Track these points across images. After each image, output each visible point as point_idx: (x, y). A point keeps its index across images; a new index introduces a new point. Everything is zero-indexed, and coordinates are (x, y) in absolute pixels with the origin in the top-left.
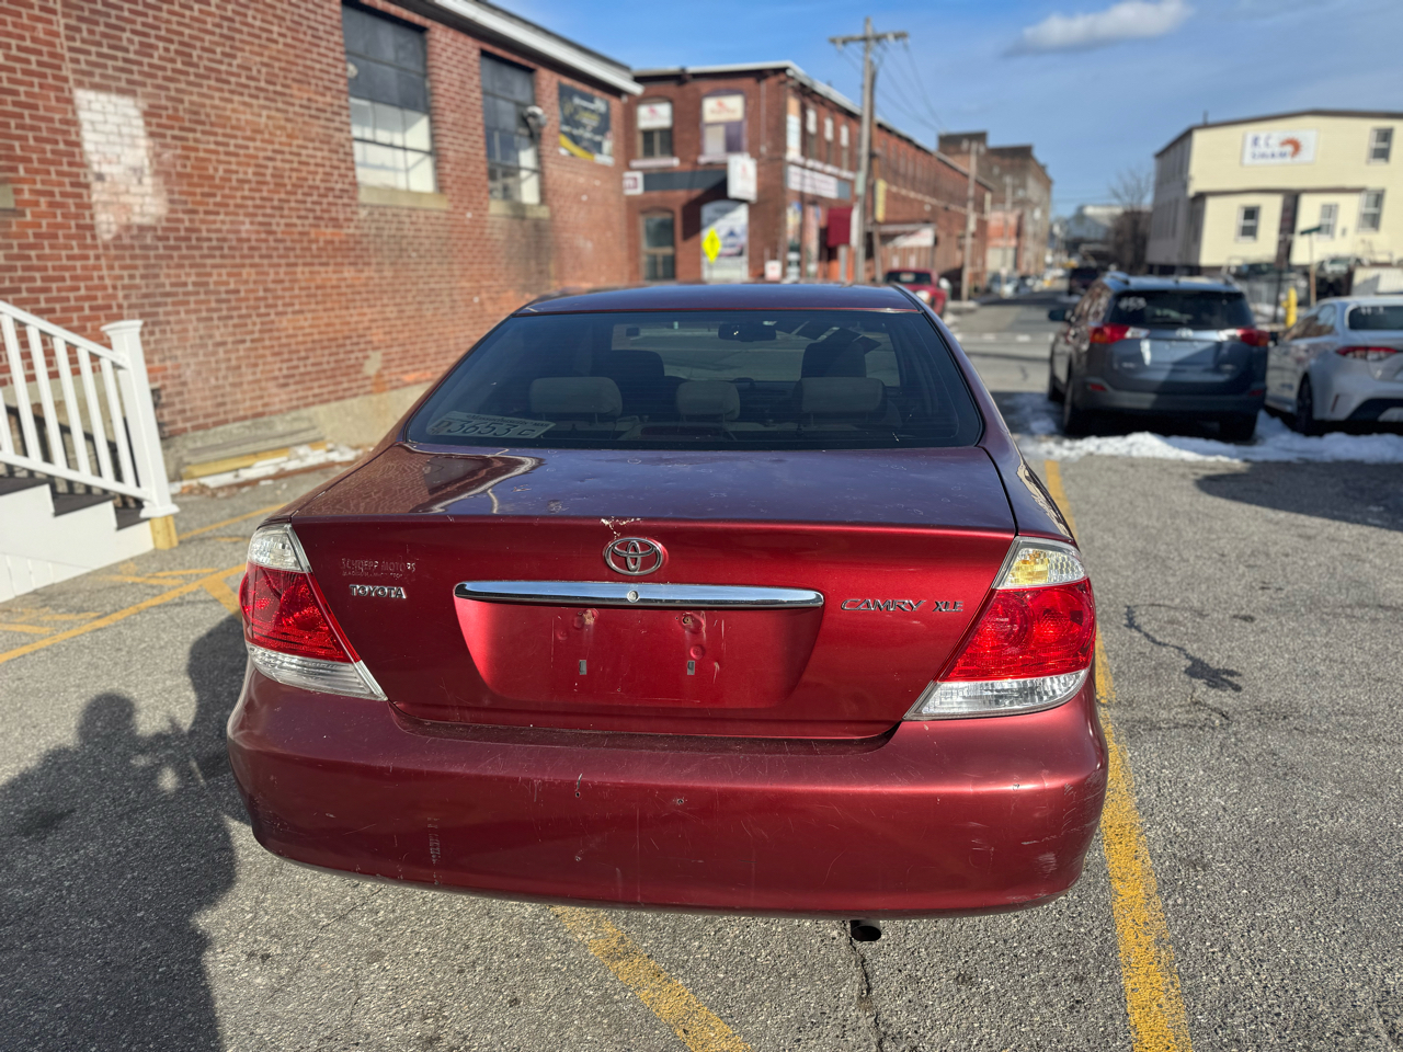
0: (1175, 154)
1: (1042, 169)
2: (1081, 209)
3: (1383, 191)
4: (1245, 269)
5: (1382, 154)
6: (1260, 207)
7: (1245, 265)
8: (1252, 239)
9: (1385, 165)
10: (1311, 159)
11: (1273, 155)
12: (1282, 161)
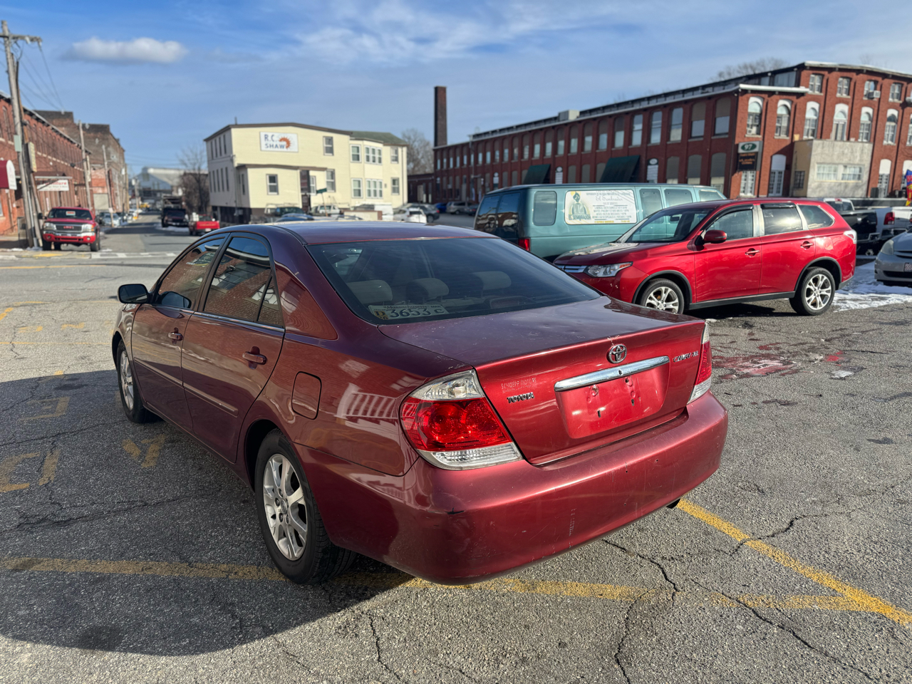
0: (219, 141)
1: (117, 141)
2: (145, 169)
3: (334, 170)
4: (279, 211)
5: (330, 150)
6: (276, 175)
7: (278, 208)
8: (276, 193)
9: (332, 157)
10: (296, 150)
11: (276, 146)
12: (282, 150)
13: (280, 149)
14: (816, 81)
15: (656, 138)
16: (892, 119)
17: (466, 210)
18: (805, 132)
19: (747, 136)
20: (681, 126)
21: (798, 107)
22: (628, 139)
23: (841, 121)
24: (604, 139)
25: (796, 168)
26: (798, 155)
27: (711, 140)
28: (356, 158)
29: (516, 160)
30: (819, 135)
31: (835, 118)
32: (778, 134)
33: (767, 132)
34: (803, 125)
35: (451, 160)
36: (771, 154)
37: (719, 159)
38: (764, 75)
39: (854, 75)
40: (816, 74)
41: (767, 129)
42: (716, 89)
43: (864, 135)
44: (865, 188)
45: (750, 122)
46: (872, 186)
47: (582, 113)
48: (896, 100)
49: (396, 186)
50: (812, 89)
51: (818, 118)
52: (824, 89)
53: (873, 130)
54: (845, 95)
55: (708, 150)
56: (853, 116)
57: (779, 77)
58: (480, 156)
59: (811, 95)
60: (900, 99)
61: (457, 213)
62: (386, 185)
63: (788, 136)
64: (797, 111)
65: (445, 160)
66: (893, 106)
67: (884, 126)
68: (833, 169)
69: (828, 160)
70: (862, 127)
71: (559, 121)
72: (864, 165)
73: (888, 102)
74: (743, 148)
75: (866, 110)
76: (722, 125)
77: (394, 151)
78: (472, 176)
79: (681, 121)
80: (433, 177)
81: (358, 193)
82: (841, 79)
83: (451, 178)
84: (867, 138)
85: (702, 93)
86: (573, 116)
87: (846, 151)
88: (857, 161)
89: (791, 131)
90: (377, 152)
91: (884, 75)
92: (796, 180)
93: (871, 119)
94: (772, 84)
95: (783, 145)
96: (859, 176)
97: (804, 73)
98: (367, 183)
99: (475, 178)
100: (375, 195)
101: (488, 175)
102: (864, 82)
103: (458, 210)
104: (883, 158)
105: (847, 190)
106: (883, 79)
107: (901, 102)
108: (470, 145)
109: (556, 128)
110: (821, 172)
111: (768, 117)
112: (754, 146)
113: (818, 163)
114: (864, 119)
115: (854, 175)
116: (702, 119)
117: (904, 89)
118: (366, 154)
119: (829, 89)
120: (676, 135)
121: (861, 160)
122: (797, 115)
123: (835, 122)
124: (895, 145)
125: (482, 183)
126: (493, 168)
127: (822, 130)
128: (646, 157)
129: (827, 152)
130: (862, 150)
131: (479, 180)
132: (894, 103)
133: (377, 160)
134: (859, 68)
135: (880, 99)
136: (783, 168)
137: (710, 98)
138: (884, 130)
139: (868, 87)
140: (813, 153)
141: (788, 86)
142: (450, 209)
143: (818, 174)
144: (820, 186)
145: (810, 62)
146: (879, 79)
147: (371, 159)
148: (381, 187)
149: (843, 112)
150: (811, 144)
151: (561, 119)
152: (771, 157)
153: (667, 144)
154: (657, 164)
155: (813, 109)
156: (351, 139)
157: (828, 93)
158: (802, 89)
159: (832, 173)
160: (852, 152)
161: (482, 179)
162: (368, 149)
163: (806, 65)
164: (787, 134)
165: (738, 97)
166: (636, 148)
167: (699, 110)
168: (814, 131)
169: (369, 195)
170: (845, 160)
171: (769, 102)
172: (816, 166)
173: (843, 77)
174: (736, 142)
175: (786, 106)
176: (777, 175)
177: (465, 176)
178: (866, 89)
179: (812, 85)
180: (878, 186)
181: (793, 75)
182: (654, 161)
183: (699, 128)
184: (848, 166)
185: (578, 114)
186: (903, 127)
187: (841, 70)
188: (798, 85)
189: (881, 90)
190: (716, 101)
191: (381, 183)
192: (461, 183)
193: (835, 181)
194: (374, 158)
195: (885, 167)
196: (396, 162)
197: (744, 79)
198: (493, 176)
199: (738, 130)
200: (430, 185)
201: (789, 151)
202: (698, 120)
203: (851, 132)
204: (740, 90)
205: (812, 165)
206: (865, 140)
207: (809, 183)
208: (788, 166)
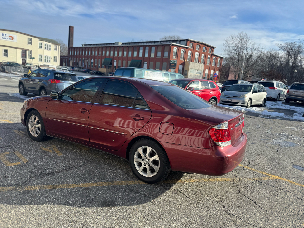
3: (32, 51)
4: (9, 64)
5: (30, 43)
6: (8, 50)
7: (8, 63)
8: (7, 57)
9: (31, 46)
10: (16, 42)
11: (7, 39)
12: (10, 40)
13: (9, 40)
14: (191, 45)
15: (147, 55)
16: (209, 58)
17: (81, 70)
18: (188, 59)
19: (173, 58)
20: (154, 53)
21: (186, 52)
22: (138, 54)
23: (197, 57)
24: (130, 53)
25: (185, 69)
26: (186, 66)
27: (163, 58)
28: (41, 47)
29: (100, 55)
30: (191, 61)
31: (195, 56)
32: (181, 59)
33: (178, 58)
34: (187, 57)
35: (75, 52)
36: (179, 64)
37: (165, 64)
38: (177, 41)
39: (200, 44)
40: (191, 43)
41: (178, 57)
42: (164, 43)
43: (202, 62)
44: (202, 77)
45: (174, 54)
46: (204, 76)
47: (123, 43)
48: (210, 53)
49: (55, 59)
50: (190, 47)
51: (191, 56)
52: (193, 47)
53: (204, 61)
54: (198, 50)
55: (162, 61)
56: (200, 56)
57: (182, 42)
58: (87, 52)
59: (190, 49)
60: (211, 53)
61: (78, 71)
62: (51, 58)
63: (183, 60)
64: (186, 53)
65: (73, 52)
66: (209, 55)
67: (207, 60)
68: (194, 71)
69: (193, 68)
70: (202, 59)
71: (115, 45)
72: (202, 70)
73: (208, 53)
74: (172, 62)
75: (203, 55)
76: (166, 54)
77: (55, 46)
78: (83, 59)
79: (154, 51)
80: (68, 57)
81: (41, 60)
82: (197, 45)
83: (75, 58)
84: (203, 63)
85: (160, 43)
86: (120, 44)
87: (198, 66)
88: (200, 69)
89: (184, 58)
90: (49, 46)
91: (208, 46)
92: (185, 73)
93: (204, 58)
94: (179, 44)
95: (182, 62)
96: (201, 73)
97: (188, 42)
98: (44, 57)
99: (84, 59)
100: (48, 61)
101: (89, 59)
102: (203, 47)
103: (78, 70)
104: (206, 69)
105: (198, 77)
106: (207, 47)
107: (211, 54)
108: (83, 48)
109: (114, 47)
110: (191, 71)
111: (178, 53)
112: (175, 62)
113: (191, 69)
114: (202, 57)
115: (200, 73)
116: (160, 51)
117: (212, 50)
118: (45, 46)
119: (194, 48)
120: (153, 55)
121: (201, 69)
122: (186, 54)
123: (195, 57)
124: (209, 65)
125: (87, 62)
126: (91, 57)
127: (192, 59)
128: (143, 61)
129: (193, 66)
130: (202, 66)
131: (86, 60)
132: (209, 54)
133: (49, 49)
134: (202, 43)
135: (206, 52)
136: (182, 69)
137: (163, 45)
138: (207, 61)
139: (204, 48)
140: (190, 65)
141: (184, 45)
142: (75, 69)
143: (191, 72)
144: (191, 75)
145: (190, 39)
146: (206, 47)
147: (47, 48)
148: (50, 59)
149: (197, 55)
150: (189, 63)
151: (116, 44)
152: (179, 65)
153: (150, 58)
154: (147, 63)
155: (190, 53)
156: (39, 40)
157: (194, 49)
158: (187, 46)
159: (194, 72)
160: (199, 66)
161: (87, 60)
162: (45, 45)
163: (189, 40)
164: (183, 59)
165: (171, 46)
166: (140, 58)
167: (160, 48)
168: (190, 59)
169: (45, 61)
170: (197, 68)
171: (179, 49)
172: (190, 69)
173: (198, 45)
174: (170, 60)
175: (183, 51)
176: (180, 71)
177: (80, 58)
178: (203, 49)
179: (190, 46)
180: (205, 76)
181: (185, 42)
182: (146, 62)
183: (159, 54)
184: (198, 70)
185: (121, 44)
186: (211, 61)
187: (198, 43)
188: (186, 45)
189: (207, 50)
190: (165, 46)
191: (50, 57)
192: (79, 61)
193: (195, 74)
194: (48, 48)
195: (207, 71)
196: (56, 51)
197: (172, 41)
198: (91, 60)
199: (171, 56)
200: (67, 60)
201: (183, 64)
202: (159, 51)
203: (199, 61)
204: (172, 44)
205: (189, 69)
206: (202, 63)
207: (188, 74)
208: (183, 69)
